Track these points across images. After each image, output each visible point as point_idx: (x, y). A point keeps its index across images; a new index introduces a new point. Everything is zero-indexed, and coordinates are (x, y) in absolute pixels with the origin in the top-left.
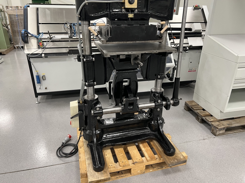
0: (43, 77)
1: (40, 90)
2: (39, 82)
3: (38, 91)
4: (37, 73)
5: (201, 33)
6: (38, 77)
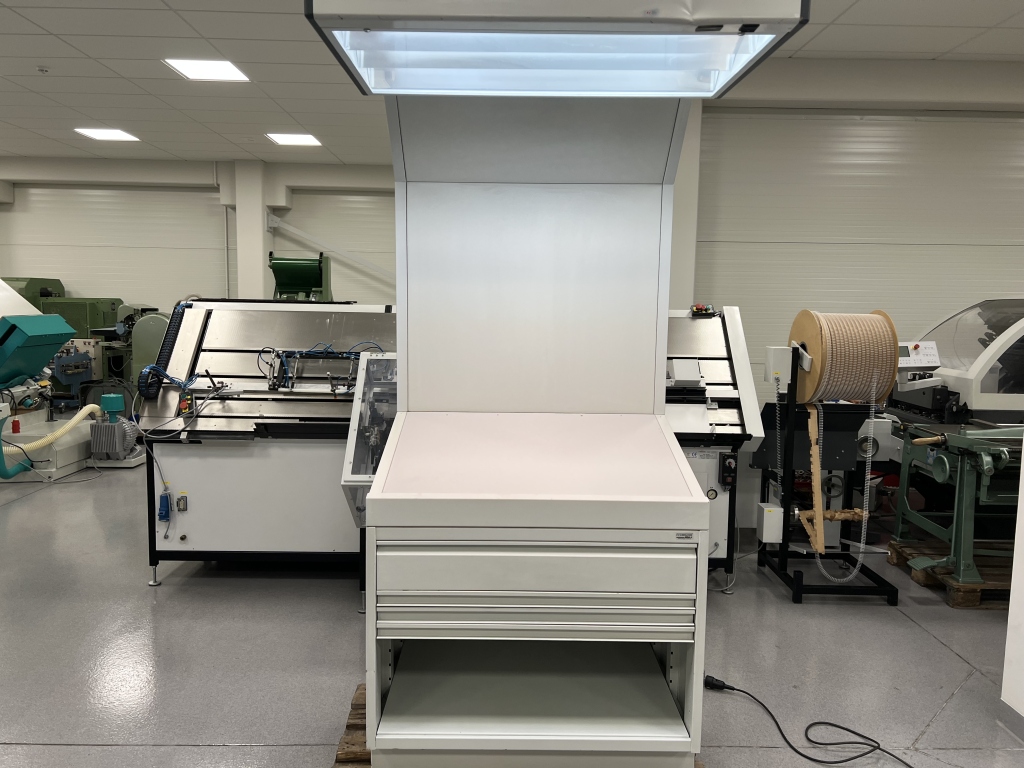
0: (179, 500)
1: (166, 541)
2: (166, 516)
3: (161, 546)
4: (166, 489)
5: (703, 391)
6: (166, 499)
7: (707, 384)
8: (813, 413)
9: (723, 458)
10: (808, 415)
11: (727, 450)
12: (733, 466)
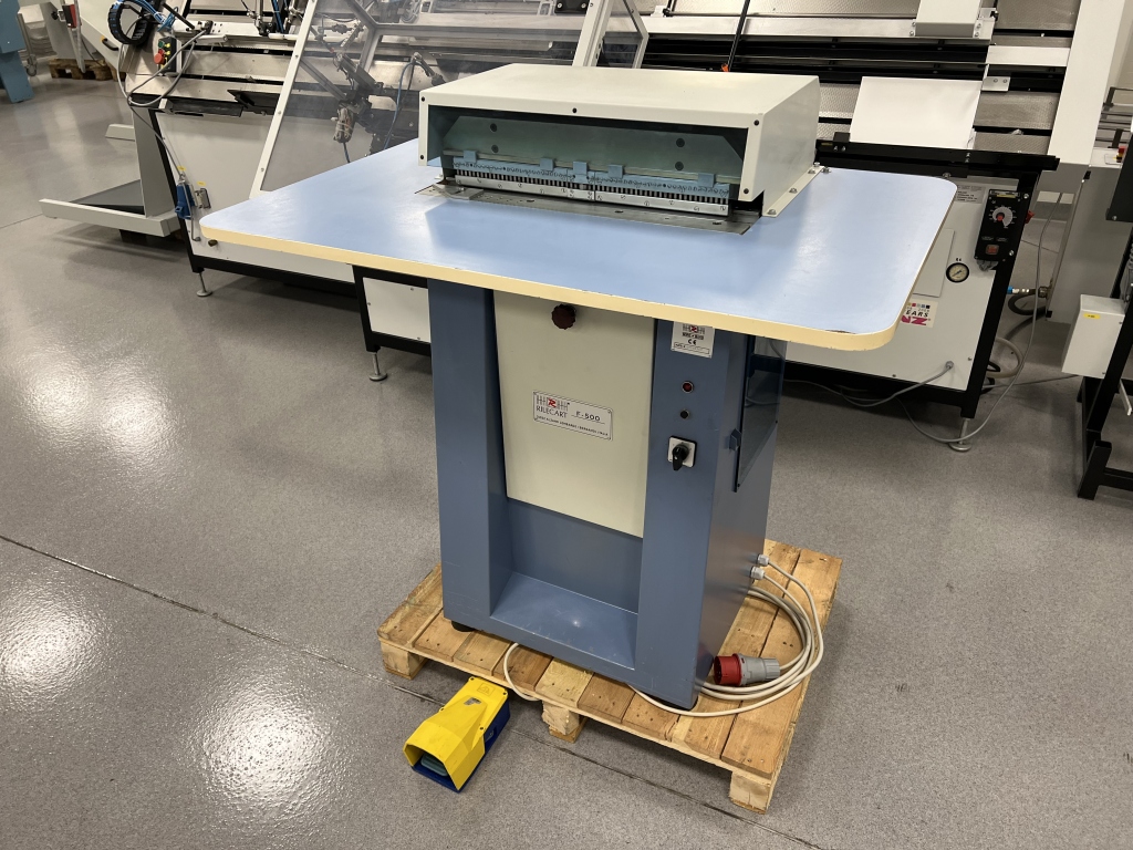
0: (200, 192)
1: (199, 244)
2: (185, 213)
3: (198, 250)
4: (181, 177)
6: (182, 191)
9: (994, 202)
11: (1008, 187)
12: (1007, 222)
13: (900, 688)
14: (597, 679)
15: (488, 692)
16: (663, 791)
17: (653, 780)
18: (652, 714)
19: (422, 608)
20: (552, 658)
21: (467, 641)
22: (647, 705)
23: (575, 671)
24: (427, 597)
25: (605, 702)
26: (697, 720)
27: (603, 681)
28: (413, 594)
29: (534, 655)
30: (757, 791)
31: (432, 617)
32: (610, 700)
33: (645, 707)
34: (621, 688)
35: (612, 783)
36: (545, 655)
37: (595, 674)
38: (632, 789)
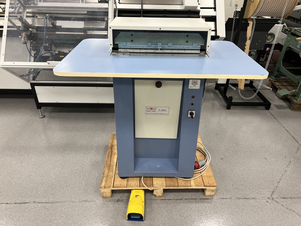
5: (198, 12)
7: (201, 8)
8: (251, 23)
10: (248, 24)
13: (221, 159)
14: (167, 179)
15: (138, 192)
16: (190, 200)
17: (186, 198)
18: (184, 182)
19: (109, 176)
20: (152, 177)
21: (128, 181)
22: (182, 180)
23: (160, 178)
24: (108, 174)
25: (172, 183)
26: (194, 180)
27: (168, 178)
28: (104, 174)
29: (147, 178)
30: (213, 191)
31: (113, 178)
32: (173, 182)
33: (182, 181)
34: (173, 179)
35: (178, 203)
36: (150, 177)
37: (165, 177)
38: (183, 202)
